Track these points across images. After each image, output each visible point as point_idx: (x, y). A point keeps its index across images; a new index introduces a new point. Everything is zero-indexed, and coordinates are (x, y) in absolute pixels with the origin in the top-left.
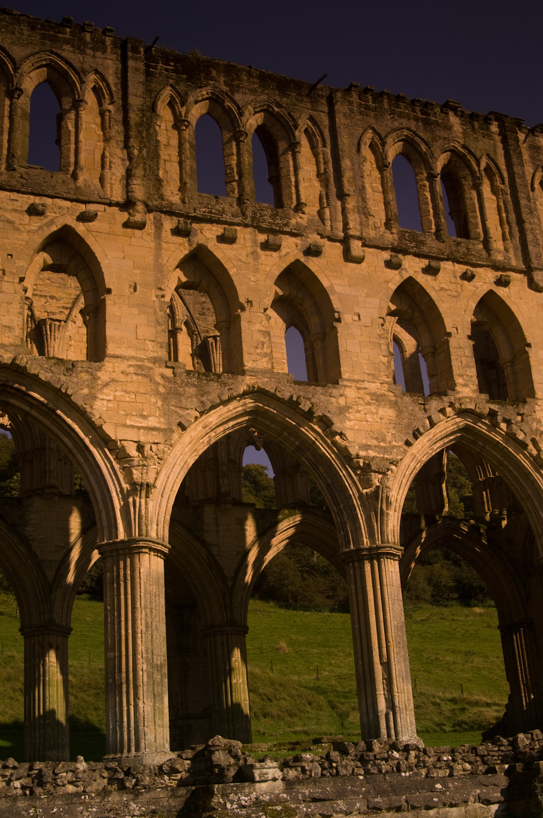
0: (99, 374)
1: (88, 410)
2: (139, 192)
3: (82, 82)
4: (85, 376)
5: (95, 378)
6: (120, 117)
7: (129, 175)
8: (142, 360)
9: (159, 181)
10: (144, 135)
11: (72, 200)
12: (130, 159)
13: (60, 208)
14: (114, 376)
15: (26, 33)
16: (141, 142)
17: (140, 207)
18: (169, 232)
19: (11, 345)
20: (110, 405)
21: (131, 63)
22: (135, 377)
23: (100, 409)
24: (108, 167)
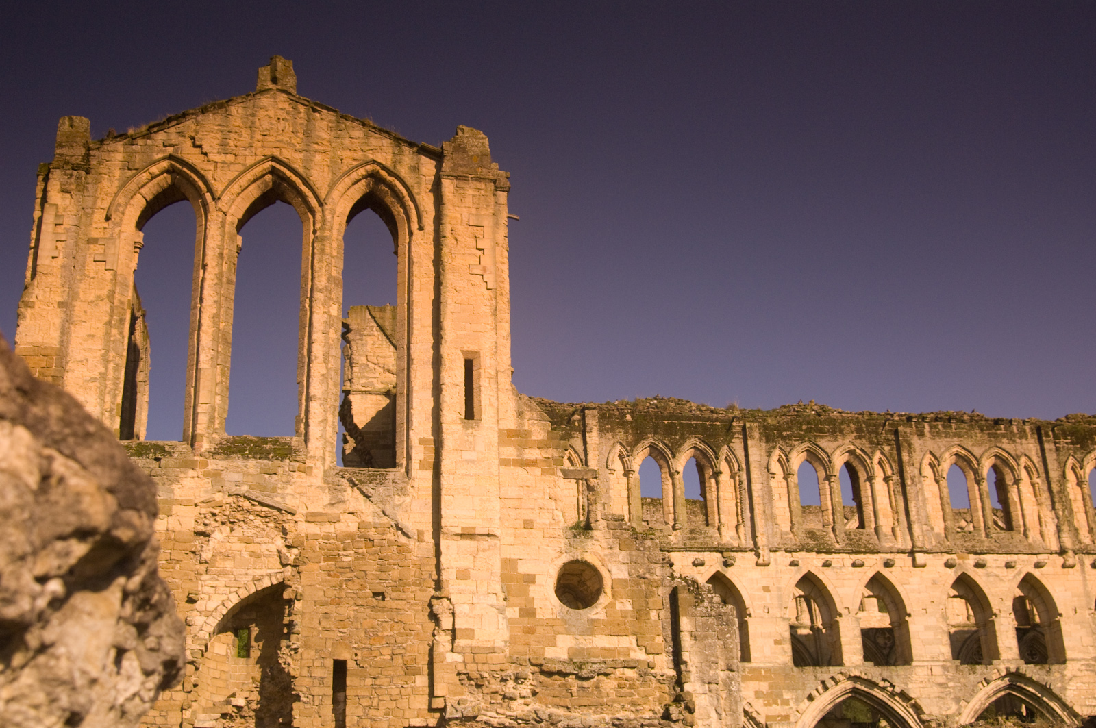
0: (1065, 672)
1: (1063, 697)
2: (1068, 542)
3: (1018, 465)
4: (1057, 675)
5: (1063, 676)
6: (1045, 487)
7: (1059, 530)
8: (1087, 660)
9: (1076, 530)
10: (1064, 499)
11: (1028, 554)
12: (1058, 518)
13: (1023, 561)
14: (1074, 673)
15: (979, 435)
16: (1063, 506)
17: (1070, 553)
18: (1090, 567)
19: (1013, 659)
20: (1075, 693)
21: (1046, 446)
22: (1086, 673)
23: (1070, 696)
24: (1044, 525)
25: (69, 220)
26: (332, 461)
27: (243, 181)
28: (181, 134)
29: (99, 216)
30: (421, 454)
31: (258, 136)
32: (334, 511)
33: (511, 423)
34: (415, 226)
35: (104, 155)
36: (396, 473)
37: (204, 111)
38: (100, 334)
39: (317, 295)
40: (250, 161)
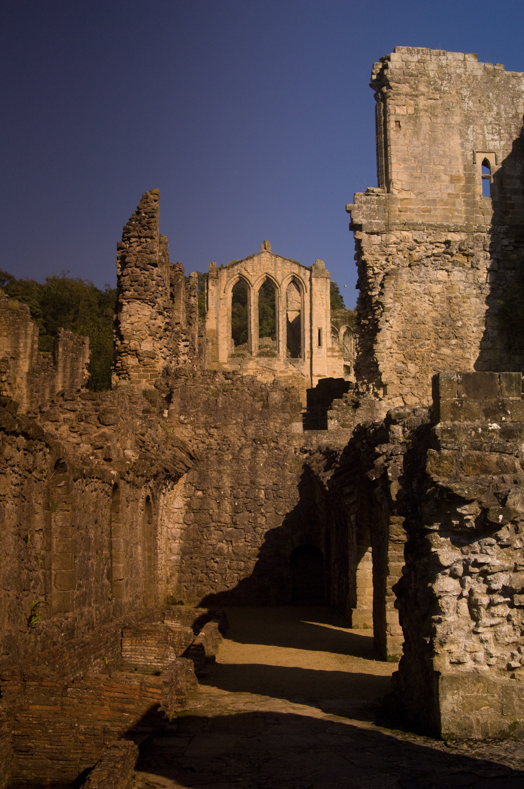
25: (215, 294)
26: (285, 357)
27: (259, 280)
28: (241, 267)
29: (222, 292)
30: (307, 355)
31: (262, 266)
32: (286, 370)
33: (330, 346)
34: (305, 291)
35: (221, 274)
36: (301, 360)
37: (247, 259)
38: (226, 325)
39: (280, 313)
40: (260, 274)
